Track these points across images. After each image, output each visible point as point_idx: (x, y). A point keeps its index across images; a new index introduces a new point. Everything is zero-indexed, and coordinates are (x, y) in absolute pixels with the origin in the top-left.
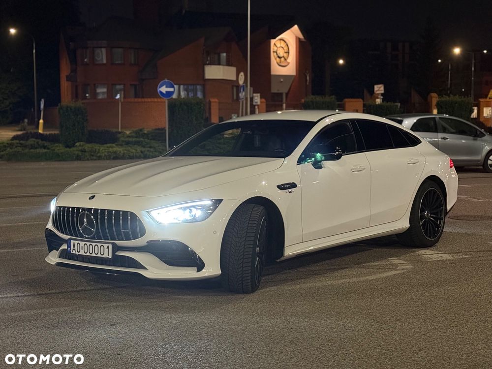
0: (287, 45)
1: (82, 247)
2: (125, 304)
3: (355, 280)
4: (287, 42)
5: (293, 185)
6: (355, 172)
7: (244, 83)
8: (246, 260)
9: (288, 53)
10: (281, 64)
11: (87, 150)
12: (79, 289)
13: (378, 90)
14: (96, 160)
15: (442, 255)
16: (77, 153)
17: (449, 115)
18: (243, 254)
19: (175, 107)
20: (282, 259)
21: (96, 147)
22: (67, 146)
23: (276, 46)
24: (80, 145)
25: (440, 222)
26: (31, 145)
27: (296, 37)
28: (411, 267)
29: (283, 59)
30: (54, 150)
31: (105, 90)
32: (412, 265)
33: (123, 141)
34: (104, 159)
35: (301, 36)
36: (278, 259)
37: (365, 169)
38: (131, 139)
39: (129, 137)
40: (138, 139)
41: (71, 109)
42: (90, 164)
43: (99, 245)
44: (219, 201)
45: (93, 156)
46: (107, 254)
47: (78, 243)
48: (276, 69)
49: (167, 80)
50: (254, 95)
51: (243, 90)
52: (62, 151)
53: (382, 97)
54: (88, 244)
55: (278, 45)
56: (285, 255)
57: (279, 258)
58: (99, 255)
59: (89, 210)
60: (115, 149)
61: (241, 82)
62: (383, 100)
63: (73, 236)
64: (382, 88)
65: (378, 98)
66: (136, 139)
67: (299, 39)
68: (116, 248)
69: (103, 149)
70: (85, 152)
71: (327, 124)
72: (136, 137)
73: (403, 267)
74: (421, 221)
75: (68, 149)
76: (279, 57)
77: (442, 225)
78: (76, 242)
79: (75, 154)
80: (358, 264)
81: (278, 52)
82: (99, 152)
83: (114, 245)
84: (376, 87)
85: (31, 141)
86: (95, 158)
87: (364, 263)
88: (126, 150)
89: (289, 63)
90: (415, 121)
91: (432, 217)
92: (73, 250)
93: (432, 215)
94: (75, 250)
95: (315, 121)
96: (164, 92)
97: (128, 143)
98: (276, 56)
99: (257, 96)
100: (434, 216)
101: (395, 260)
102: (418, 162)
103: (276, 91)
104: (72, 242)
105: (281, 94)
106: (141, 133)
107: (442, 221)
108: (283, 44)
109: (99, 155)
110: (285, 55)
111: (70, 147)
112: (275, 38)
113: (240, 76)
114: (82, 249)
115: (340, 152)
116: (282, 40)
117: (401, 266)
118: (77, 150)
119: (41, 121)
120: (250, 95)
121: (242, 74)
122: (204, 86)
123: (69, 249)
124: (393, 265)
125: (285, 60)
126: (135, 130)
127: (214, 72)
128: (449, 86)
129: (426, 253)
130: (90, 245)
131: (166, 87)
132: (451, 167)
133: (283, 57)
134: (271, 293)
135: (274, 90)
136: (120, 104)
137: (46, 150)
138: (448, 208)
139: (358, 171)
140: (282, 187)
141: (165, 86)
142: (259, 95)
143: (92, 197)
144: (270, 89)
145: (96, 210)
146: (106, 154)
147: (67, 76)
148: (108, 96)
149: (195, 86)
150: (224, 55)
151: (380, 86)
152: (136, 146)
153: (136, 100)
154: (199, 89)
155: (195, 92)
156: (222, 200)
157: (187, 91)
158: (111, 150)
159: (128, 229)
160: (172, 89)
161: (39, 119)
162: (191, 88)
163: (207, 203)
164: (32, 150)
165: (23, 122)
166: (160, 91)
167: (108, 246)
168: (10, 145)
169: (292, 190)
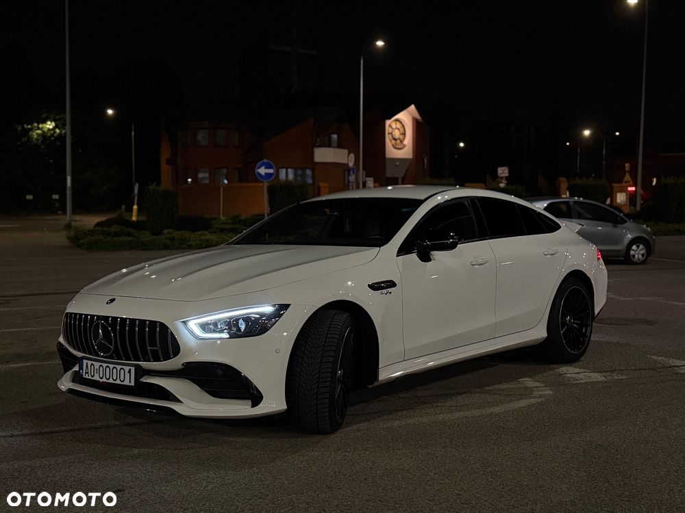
0: (403, 126)
1: (97, 369)
2: (151, 451)
3: (476, 412)
4: (403, 123)
5: (391, 284)
6: (476, 266)
7: (355, 164)
8: (322, 389)
9: (404, 134)
10: (397, 147)
11: (176, 238)
12: (99, 424)
13: (502, 173)
15: (591, 374)
16: (164, 241)
17: (584, 198)
18: (318, 382)
19: (278, 192)
20: (376, 384)
21: (187, 234)
22: (154, 234)
23: (392, 127)
24: (168, 233)
25: (586, 331)
26: (115, 232)
27: (413, 118)
28: (551, 393)
29: (398, 141)
30: (140, 238)
31: (207, 175)
32: (551, 390)
33: (217, 228)
35: (418, 116)
36: (370, 385)
37: (488, 262)
38: (226, 226)
39: (224, 223)
43: (119, 367)
44: (285, 307)
45: (182, 244)
46: (129, 381)
47: (92, 364)
48: (392, 152)
49: (265, 160)
50: (368, 179)
51: (353, 172)
52: (149, 239)
53: (506, 182)
54: (105, 365)
55: (394, 126)
56: (380, 379)
57: (372, 383)
58: (118, 382)
59: (106, 318)
60: (207, 237)
61: (351, 164)
62: (507, 184)
63: (85, 353)
64: (507, 171)
65: (501, 182)
66: (231, 226)
67: (416, 119)
68: (141, 372)
69: (194, 237)
70: (174, 239)
71: (438, 203)
72: (233, 224)
73: (541, 393)
74: (563, 328)
75: (155, 237)
76: (395, 139)
77: (588, 334)
78: (89, 362)
79: (162, 242)
80: (480, 388)
81: (394, 133)
82: (189, 241)
83: (138, 368)
84: (500, 170)
85: (115, 228)
86: (184, 246)
87: (488, 385)
88: (220, 238)
89: (405, 146)
90: (546, 205)
91: (576, 324)
92: (86, 373)
93: (575, 322)
94: (88, 373)
95: (423, 199)
96: (264, 174)
97: (222, 230)
98: (391, 138)
99: (370, 181)
100: (579, 322)
101: (529, 382)
102: (558, 252)
103: (392, 175)
104: (85, 362)
105: (397, 178)
106: (237, 219)
107: (589, 329)
108: (399, 125)
109: (189, 243)
110: (401, 137)
111: (157, 235)
112: (390, 118)
113: (350, 158)
114: (97, 373)
115: (455, 239)
116: (397, 120)
117: (538, 391)
118: (165, 238)
119: (135, 207)
120: (363, 178)
121: (353, 155)
122: (313, 170)
123: (81, 371)
124: (526, 388)
125: (401, 142)
126: (231, 216)
127: (323, 155)
128: (578, 170)
129: (569, 372)
130: (107, 367)
131: (266, 168)
132: (599, 259)
133: (399, 139)
134: (359, 434)
135: (389, 174)
136: (222, 189)
137: (130, 239)
138: (596, 311)
139: (479, 265)
140: (375, 287)
141: (263, 167)
142: (372, 179)
143: (112, 300)
144: (385, 174)
145: (115, 319)
146: (197, 242)
147: (167, 159)
148: (210, 181)
149: (304, 169)
150: (335, 136)
151: (503, 168)
152: (231, 233)
153: (240, 184)
154: (309, 172)
155: (304, 176)
156: (289, 305)
157: (296, 175)
158: (203, 238)
159: (156, 346)
160: (271, 171)
161: (133, 205)
162: (300, 172)
163: (268, 309)
164: (116, 238)
165: (120, 208)
166: (258, 173)
167: (130, 369)
168: (92, 232)
169: (390, 290)
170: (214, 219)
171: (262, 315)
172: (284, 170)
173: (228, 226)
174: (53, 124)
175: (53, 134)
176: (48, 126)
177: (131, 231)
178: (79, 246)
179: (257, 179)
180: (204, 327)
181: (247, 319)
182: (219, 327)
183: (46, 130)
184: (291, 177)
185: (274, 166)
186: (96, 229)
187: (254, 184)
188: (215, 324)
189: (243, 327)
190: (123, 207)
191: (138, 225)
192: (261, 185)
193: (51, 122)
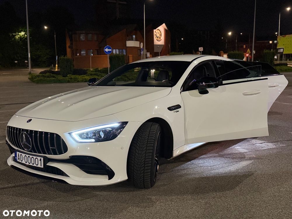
0: (161, 32)
1: (24, 157)
4: (160, 30)
5: (178, 107)
7: (143, 47)
10: (158, 40)
11: (72, 78)
13: (201, 50)
14: (76, 82)
15: (268, 144)
16: (68, 79)
18: (144, 163)
19: (113, 58)
20: (172, 158)
21: (77, 76)
22: (64, 76)
24: (69, 76)
26: (48, 76)
27: (164, 28)
29: (159, 38)
30: (58, 78)
31: (85, 52)
33: (89, 74)
34: (80, 82)
35: (166, 28)
38: (92, 73)
39: (92, 72)
40: (96, 73)
41: (65, 59)
42: (74, 84)
43: (35, 157)
44: (125, 123)
47: (21, 155)
48: (156, 42)
49: (108, 46)
50: (147, 53)
51: (143, 50)
52: (62, 78)
55: (157, 32)
56: (174, 156)
57: (170, 158)
58: (35, 165)
59: (27, 131)
60: (85, 77)
61: (142, 47)
63: (18, 147)
64: (202, 49)
65: (199, 53)
66: (95, 73)
67: (166, 29)
69: (80, 77)
70: (72, 79)
73: (249, 156)
75: (64, 78)
76: (157, 37)
78: (20, 154)
79: (67, 80)
81: (157, 35)
82: (78, 79)
83: (45, 158)
84: (200, 48)
85: (47, 74)
86: (76, 81)
89: (161, 40)
92: (18, 159)
94: (19, 159)
96: (107, 51)
97: (91, 75)
98: (156, 37)
103: (156, 52)
104: (18, 152)
105: (158, 53)
106: (97, 70)
108: (159, 31)
110: (160, 36)
111: (65, 77)
112: (155, 29)
113: (141, 44)
114: (24, 159)
118: (68, 78)
119: (57, 65)
120: (145, 53)
121: (142, 43)
122: (126, 50)
123: (16, 157)
125: (160, 38)
126: (94, 68)
127: (130, 44)
130: (29, 157)
131: (108, 49)
135: (155, 51)
136: (91, 58)
137: (54, 78)
141: (107, 49)
142: (149, 53)
143: (30, 120)
144: (154, 51)
145: (31, 131)
146: (81, 79)
147: (69, 46)
148: (86, 54)
149: (122, 49)
150: (134, 36)
151: (201, 48)
152: (95, 76)
153: (98, 56)
154: (124, 51)
155: (123, 52)
156: (127, 122)
157: (119, 52)
158: (83, 78)
159: (55, 147)
160: (110, 50)
161: (56, 64)
162: (121, 51)
163: (116, 125)
164: (48, 78)
165: (51, 66)
166: (105, 51)
167: (41, 159)
168: (38, 76)
169: (178, 110)
170: (88, 70)
171: (113, 128)
172: (115, 50)
173: (94, 73)
174: (24, 33)
175: (24, 37)
176: (22, 34)
177: (54, 75)
178: (34, 82)
179: (105, 53)
180: (81, 136)
181: (105, 131)
182: (89, 135)
183: (21, 35)
184: (117, 53)
185: (111, 48)
186: (40, 75)
187: (103, 56)
188: (87, 134)
189: (102, 136)
190: (53, 65)
191: (57, 73)
192: (106, 56)
193: (23, 32)
